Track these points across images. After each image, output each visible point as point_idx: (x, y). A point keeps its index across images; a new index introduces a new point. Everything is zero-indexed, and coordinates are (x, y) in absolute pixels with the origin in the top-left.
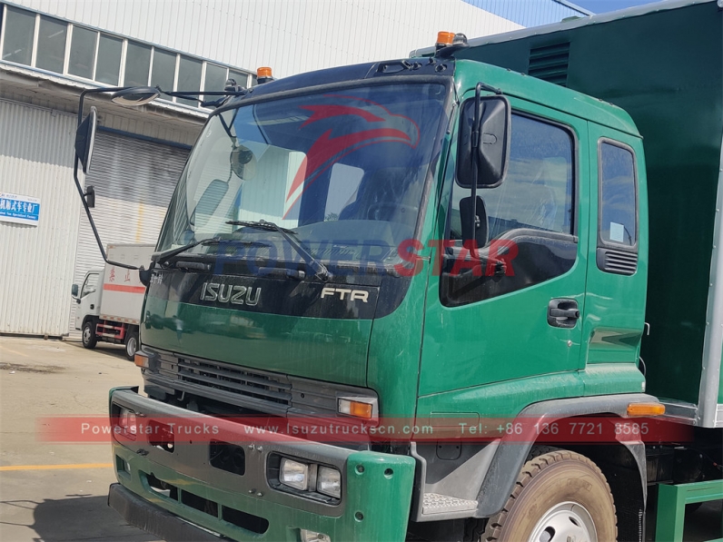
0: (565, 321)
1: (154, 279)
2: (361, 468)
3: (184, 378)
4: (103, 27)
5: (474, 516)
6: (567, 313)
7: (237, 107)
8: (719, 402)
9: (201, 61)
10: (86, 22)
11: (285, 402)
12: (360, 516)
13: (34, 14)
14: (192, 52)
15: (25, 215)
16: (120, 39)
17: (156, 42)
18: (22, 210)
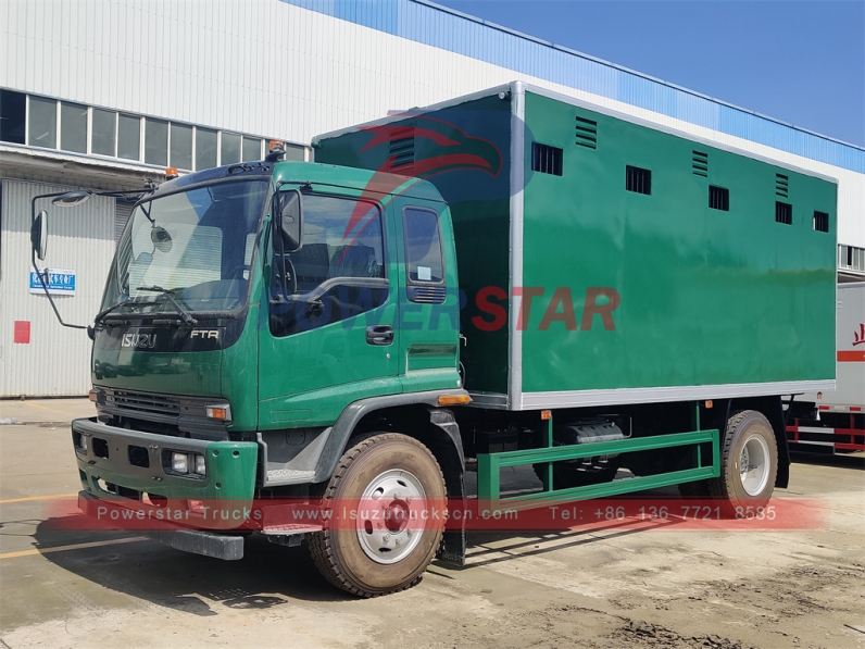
0: (383, 341)
1: (98, 334)
2: (216, 452)
3: (119, 406)
4: (121, 108)
5: (313, 481)
6: (384, 334)
7: (150, 200)
8: (523, 391)
9: (216, 131)
10: (105, 104)
11: (177, 415)
12: (219, 485)
13: (55, 101)
14: (206, 123)
15: (64, 287)
16: (138, 117)
17: (172, 117)
18: (59, 282)
